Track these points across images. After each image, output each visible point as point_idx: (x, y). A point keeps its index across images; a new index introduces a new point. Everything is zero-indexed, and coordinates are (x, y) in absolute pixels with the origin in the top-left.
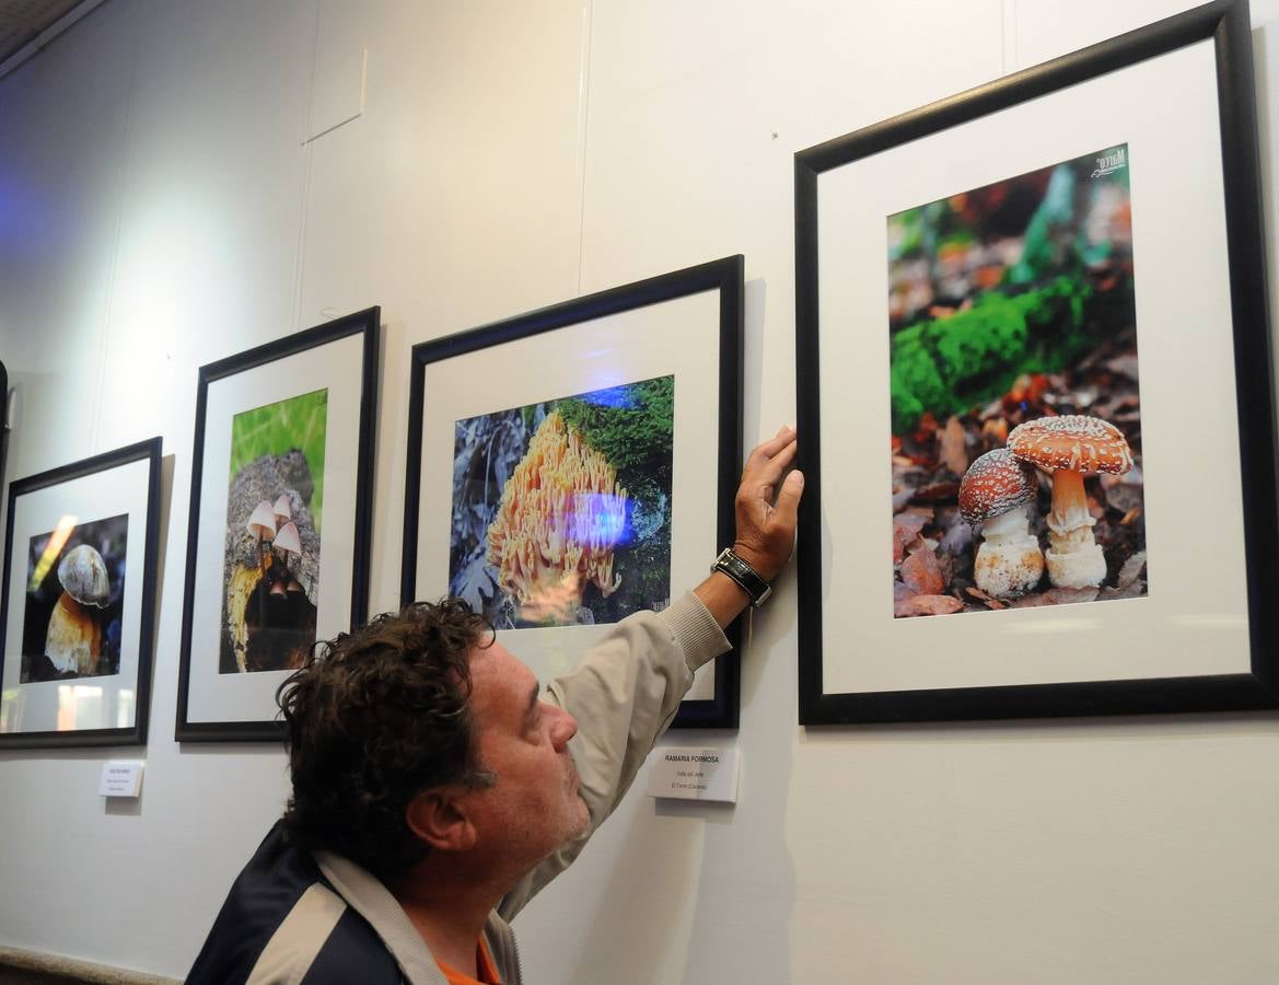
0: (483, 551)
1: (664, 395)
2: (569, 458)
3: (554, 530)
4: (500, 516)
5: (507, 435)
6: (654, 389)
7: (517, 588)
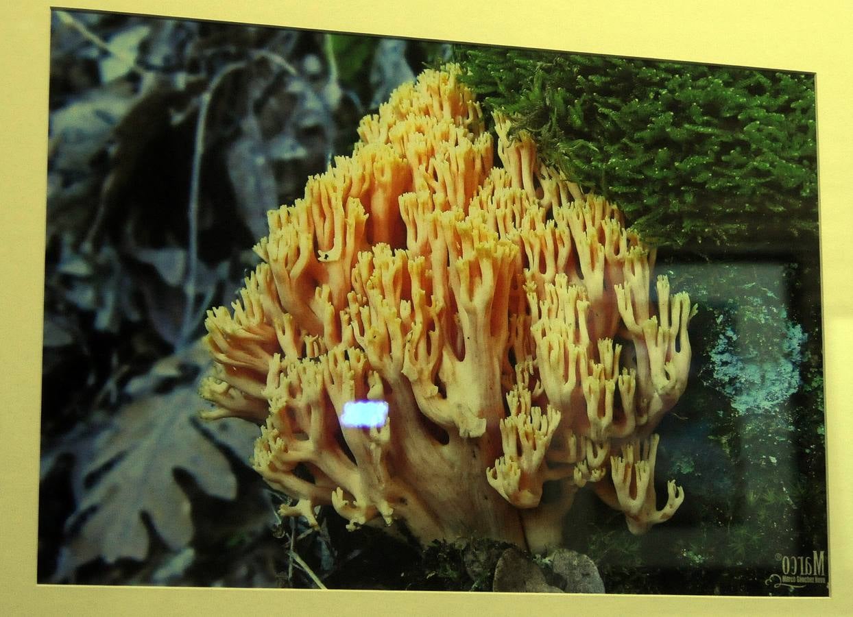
0: (190, 375)
1: (786, 109)
2: (502, 194)
3: (461, 358)
4: (253, 290)
5: (271, 91)
6: (757, 90)
7: (333, 485)
